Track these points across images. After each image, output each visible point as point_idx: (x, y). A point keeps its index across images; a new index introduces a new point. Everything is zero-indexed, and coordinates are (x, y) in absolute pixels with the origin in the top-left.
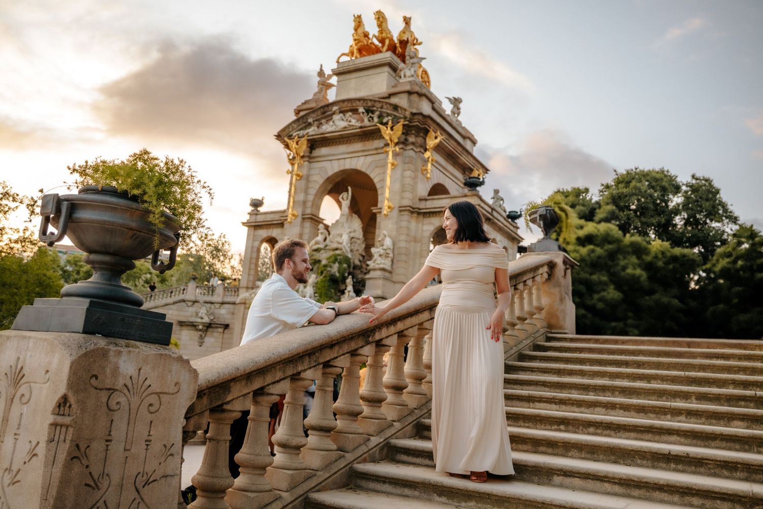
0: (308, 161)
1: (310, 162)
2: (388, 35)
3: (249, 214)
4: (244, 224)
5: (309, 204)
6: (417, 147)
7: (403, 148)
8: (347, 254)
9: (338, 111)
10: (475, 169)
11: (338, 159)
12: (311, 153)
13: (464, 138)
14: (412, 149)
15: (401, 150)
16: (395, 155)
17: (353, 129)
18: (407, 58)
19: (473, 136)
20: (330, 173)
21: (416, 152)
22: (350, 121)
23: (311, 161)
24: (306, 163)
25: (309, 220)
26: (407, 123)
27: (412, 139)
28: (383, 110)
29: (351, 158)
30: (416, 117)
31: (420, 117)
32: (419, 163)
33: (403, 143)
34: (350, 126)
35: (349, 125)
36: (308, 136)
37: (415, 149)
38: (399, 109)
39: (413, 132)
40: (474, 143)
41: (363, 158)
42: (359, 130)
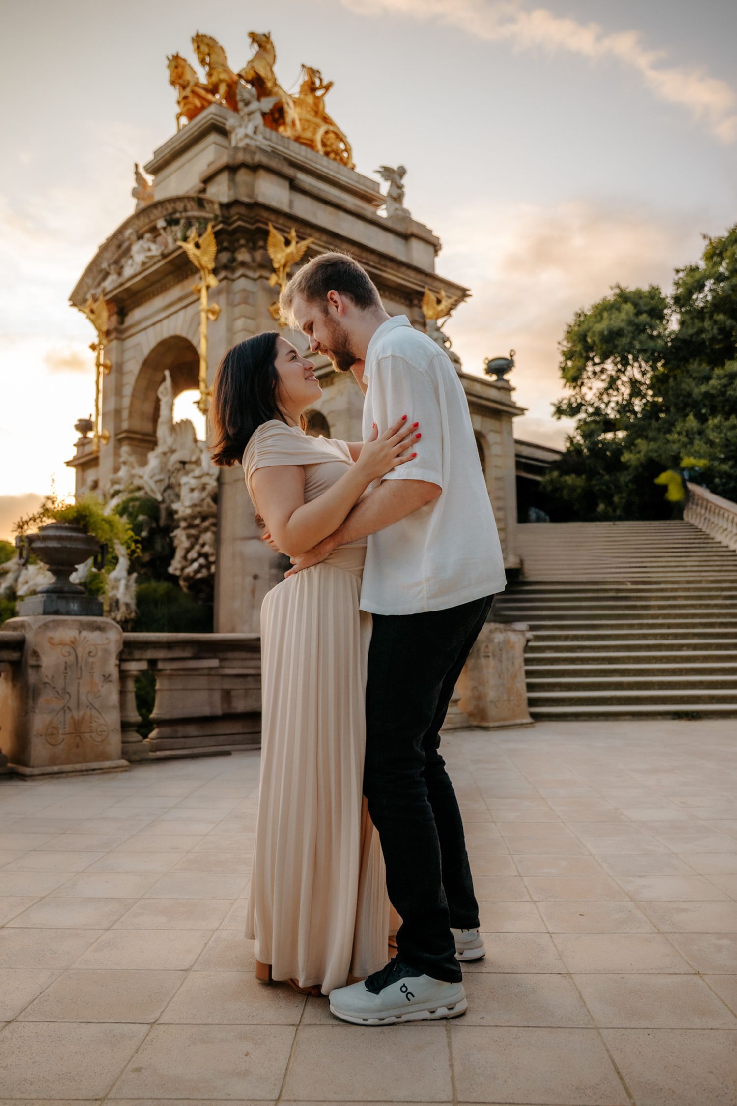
0: (118, 338)
1: (123, 340)
2: (223, 76)
3: (75, 445)
4: (68, 464)
5: (125, 414)
6: (255, 270)
7: (226, 278)
8: (152, 495)
9: (134, 237)
10: (426, 291)
11: (154, 324)
12: (122, 322)
13: (406, 237)
14: (243, 276)
15: (224, 283)
16: (213, 295)
17: (155, 263)
18: (241, 105)
19: (430, 231)
20: (146, 351)
21: (255, 280)
22: (149, 250)
23: (124, 336)
24: (115, 343)
25: (126, 442)
26: (220, 226)
27: (243, 256)
28: (190, 214)
29: (168, 316)
30: (234, 211)
31: (243, 210)
32: (262, 299)
33: (226, 267)
34: (152, 257)
35: (147, 257)
36: (105, 295)
37: (250, 274)
38: (206, 206)
39: (242, 242)
40: (435, 246)
41: (181, 313)
42: (162, 263)
